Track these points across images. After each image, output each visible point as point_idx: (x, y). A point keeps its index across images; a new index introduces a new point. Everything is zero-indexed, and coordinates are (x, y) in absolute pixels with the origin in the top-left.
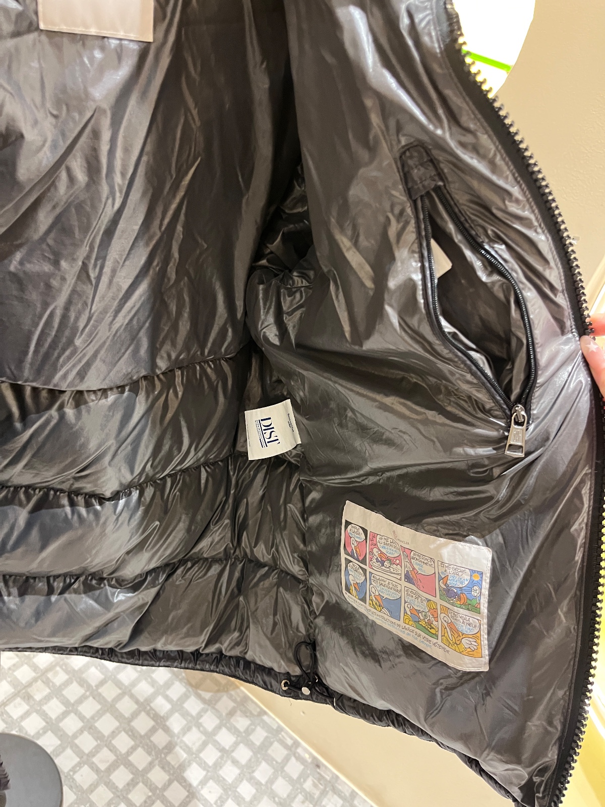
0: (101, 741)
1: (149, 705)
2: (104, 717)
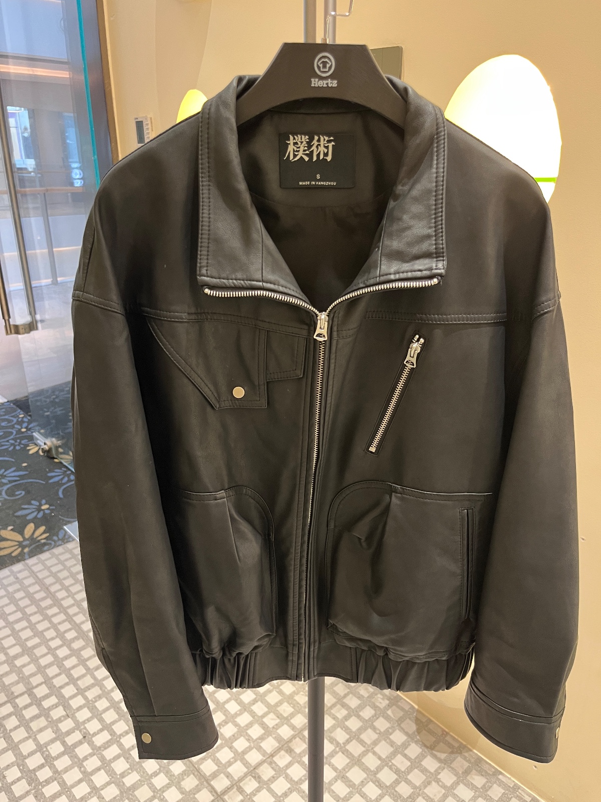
0: (353, 789)
1: (390, 761)
2: (353, 769)
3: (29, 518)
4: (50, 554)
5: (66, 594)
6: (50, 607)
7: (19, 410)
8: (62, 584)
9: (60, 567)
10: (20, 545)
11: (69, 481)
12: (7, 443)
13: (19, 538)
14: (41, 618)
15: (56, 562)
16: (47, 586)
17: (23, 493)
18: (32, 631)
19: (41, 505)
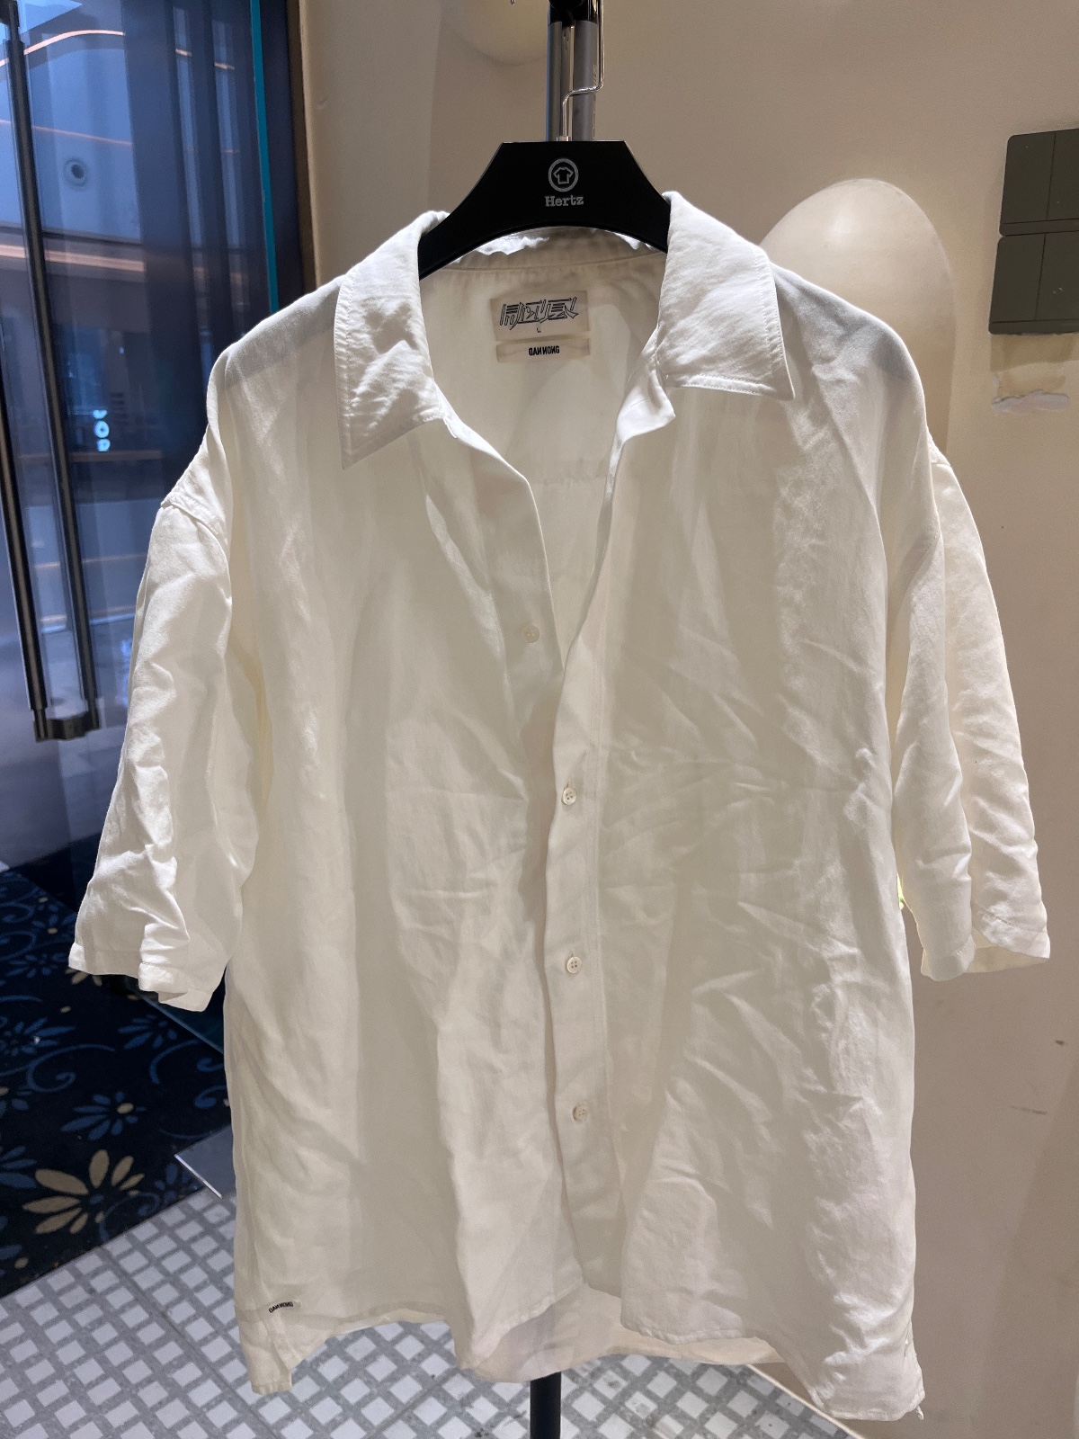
3: (96, 1135)
4: (155, 1224)
5: (211, 1330)
6: (179, 1363)
7: (36, 889)
8: (196, 1303)
9: (181, 1259)
10: (84, 1204)
11: (167, 1043)
12: (19, 963)
13: (78, 1187)
14: (164, 1394)
15: (173, 1245)
16: (162, 1309)
17: (73, 1076)
18: (151, 1431)
19: (115, 1105)
